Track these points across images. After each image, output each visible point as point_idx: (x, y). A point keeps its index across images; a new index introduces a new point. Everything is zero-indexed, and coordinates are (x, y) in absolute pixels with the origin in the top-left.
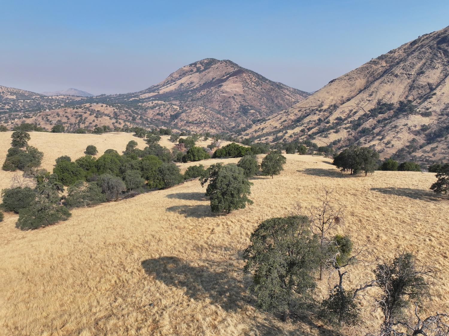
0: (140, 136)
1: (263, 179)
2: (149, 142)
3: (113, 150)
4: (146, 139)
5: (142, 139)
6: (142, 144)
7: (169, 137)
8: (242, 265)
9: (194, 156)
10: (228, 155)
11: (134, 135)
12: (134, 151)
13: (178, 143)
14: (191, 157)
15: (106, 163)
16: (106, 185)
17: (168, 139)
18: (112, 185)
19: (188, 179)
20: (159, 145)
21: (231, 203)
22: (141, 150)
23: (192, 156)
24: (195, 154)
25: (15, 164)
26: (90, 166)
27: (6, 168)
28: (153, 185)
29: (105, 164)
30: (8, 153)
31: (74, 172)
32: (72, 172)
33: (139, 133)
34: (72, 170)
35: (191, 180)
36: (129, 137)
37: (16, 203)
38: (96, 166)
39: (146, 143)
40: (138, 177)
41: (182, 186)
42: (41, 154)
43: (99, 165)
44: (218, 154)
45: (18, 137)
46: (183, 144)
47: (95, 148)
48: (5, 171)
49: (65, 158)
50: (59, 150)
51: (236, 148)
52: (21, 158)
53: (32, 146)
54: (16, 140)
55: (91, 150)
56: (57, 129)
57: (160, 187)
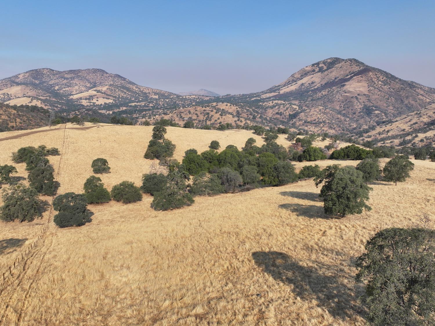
0: (259, 134)
1: (385, 185)
2: (266, 139)
3: (233, 146)
4: (264, 137)
5: (260, 137)
6: (260, 142)
7: (286, 136)
8: (354, 272)
9: (310, 156)
10: (346, 156)
11: (253, 133)
12: (252, 147)
13: (294, 142)
14: (306, 157)
15: (227, 157)
16: (225, 177)
17: (285, 138)
18: (230, 178)
19: (303, 178)
20: (276, 143)
21: (347, 206)
22: (258, 148)
23: (308, 156)
24: (312, 154)
25: (154, 153)
26: (213, 159)
27: (147, 156)
28: (268, 181)
29: (225, 158)
30: (149, 144)
31: (199, 164)
32: (198, 163)
33: (258, 131)
34: (198, 162)
35: (306, 180)
36: (249, 134)
37: (152, 187)
38: (217, 159)
39: (264, 141)
40: (254, 173)
41: (295, 185)
42: (174, 146)
43: (220, 159)
44: (335, 156)
45: (158, 131)
46: (300, 144)
47: (218, 143)
48: (146, 159)
49: (192, 151)
50: (188, 144)
51: (356, 151)
52: (159, 149)
53: (167, 139)
54: (155, 133)
55: (214, 145)
56: (187, 125)
57: (275, 184)
